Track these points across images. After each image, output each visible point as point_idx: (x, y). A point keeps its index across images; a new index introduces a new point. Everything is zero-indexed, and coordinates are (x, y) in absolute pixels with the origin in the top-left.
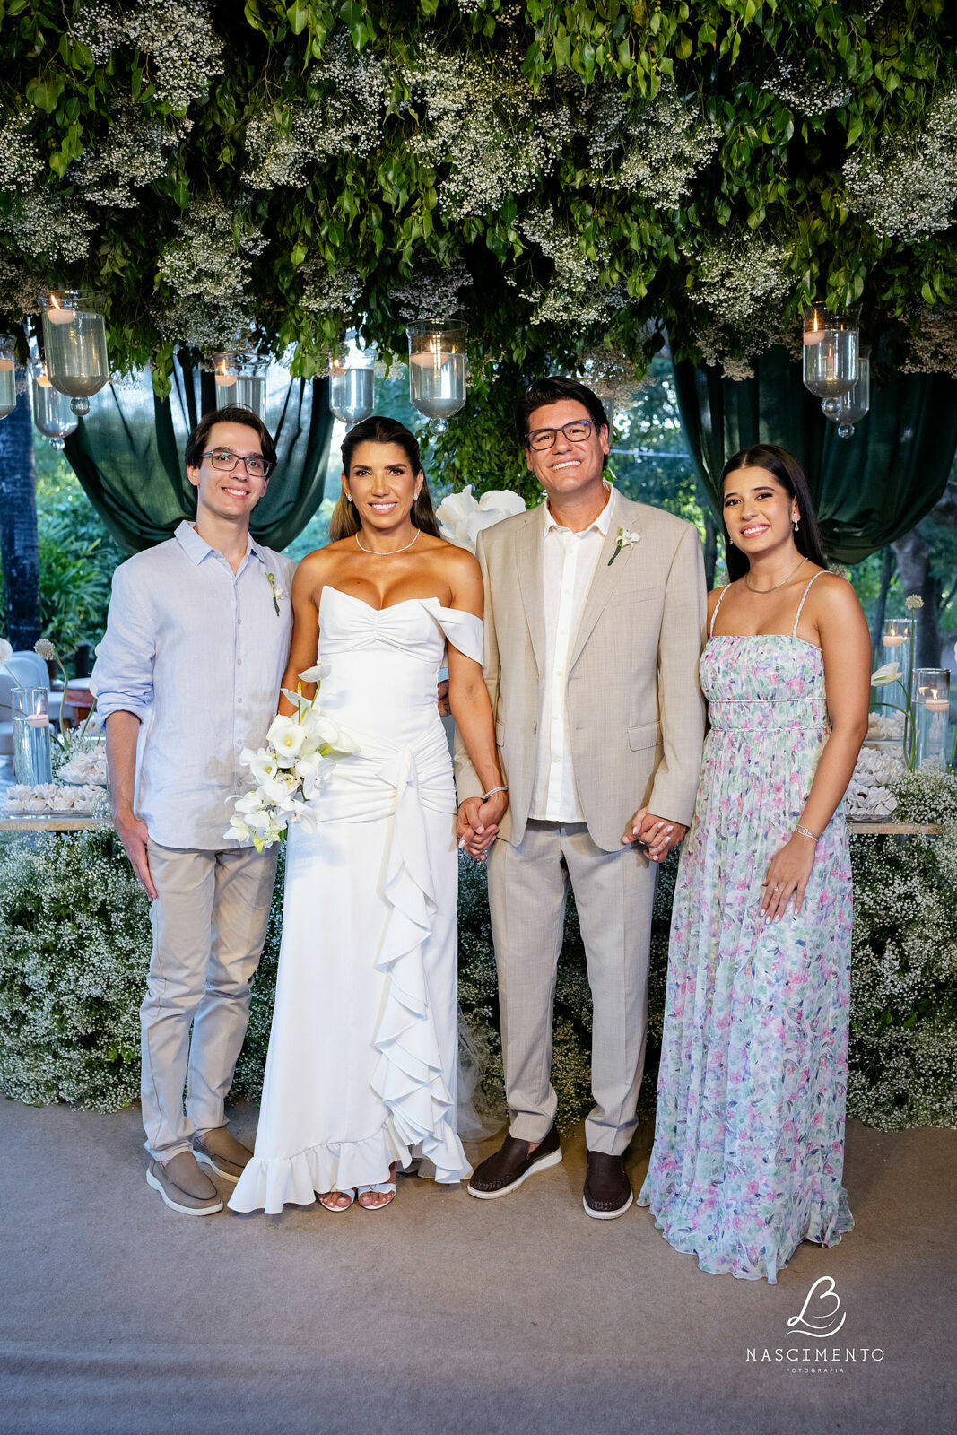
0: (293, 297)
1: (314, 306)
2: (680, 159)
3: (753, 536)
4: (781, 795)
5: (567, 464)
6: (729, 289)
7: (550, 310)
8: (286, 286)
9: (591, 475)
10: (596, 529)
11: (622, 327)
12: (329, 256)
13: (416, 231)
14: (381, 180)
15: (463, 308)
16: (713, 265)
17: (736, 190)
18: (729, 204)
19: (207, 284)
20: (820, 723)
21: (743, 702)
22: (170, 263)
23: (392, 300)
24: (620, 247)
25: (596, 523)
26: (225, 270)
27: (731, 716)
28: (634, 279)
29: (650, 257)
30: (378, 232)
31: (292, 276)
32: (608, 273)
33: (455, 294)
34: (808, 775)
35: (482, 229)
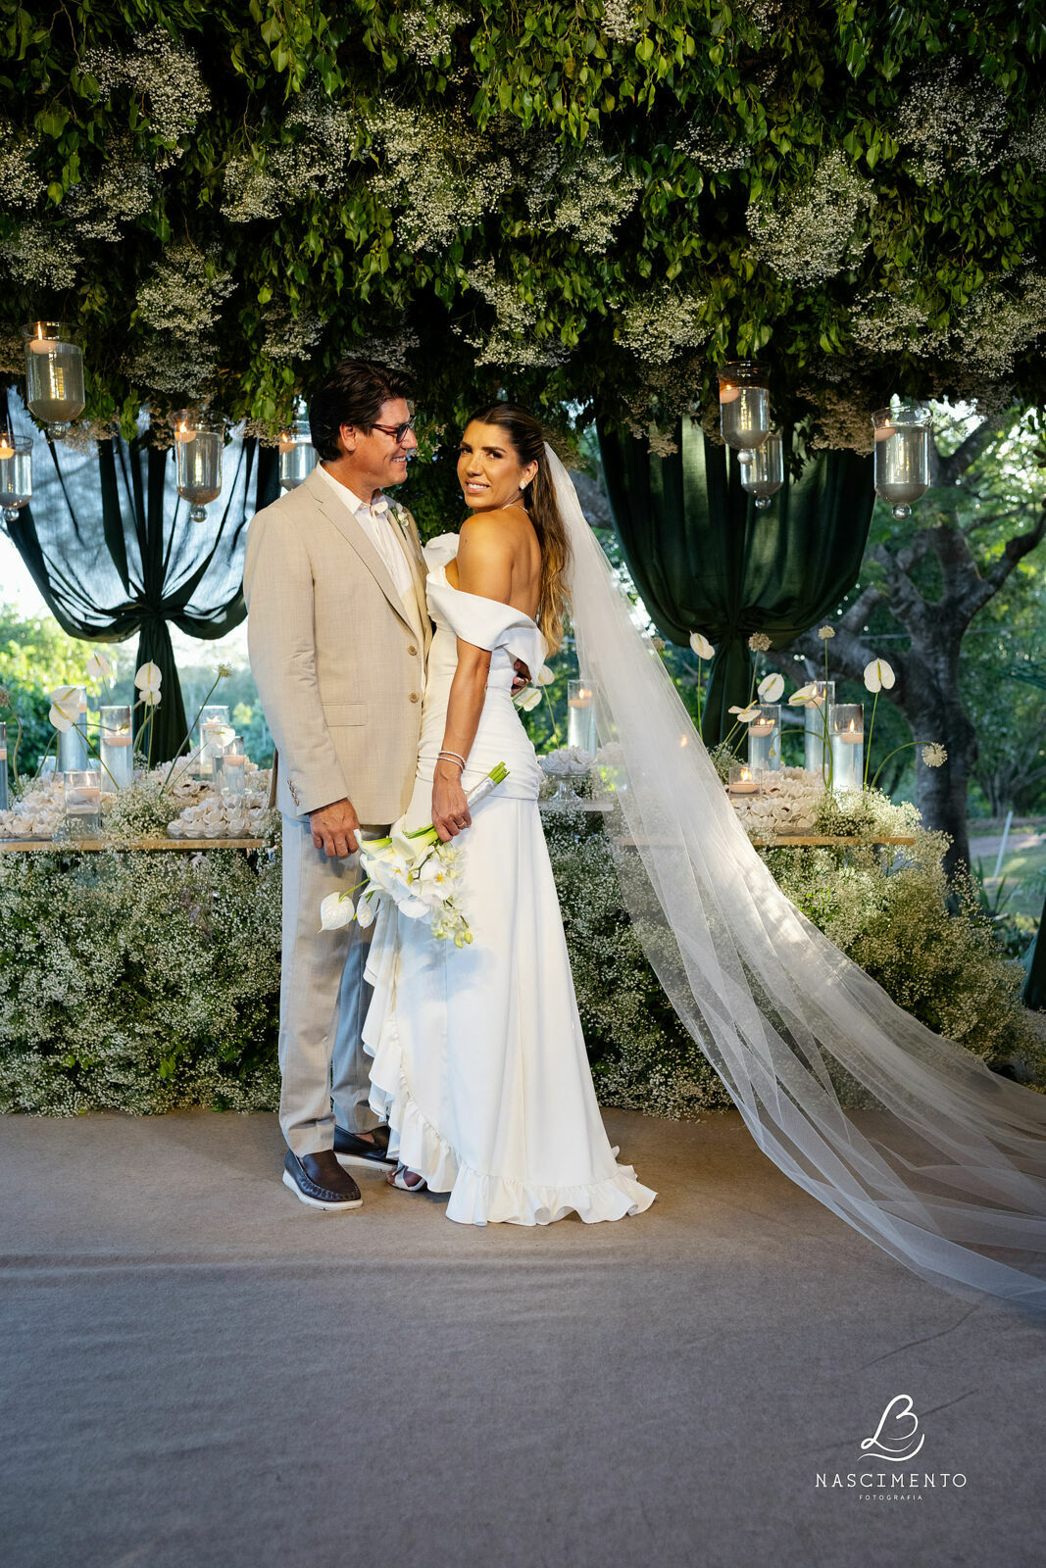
0: (255, 347)
1: (275, 351)
2: (606, 208)
6: (652, 336)
7: (493, 353)
8: (250, 333)
11: (556, 386)
12: (294, 294)
13: (374, 266)
14: (344, 219)
16: (637, 319)
17: (655, 245)
18: (649, 259)
19: (180, 320)
22: (147, 295)
24: (554, 298)
26: (198, 306)
28: (566, 329)
29: (580, 308)
30: (339, 272)
31: (255, 325)
32: (544, 323)
33: (404, 355)
35: (431, 275)
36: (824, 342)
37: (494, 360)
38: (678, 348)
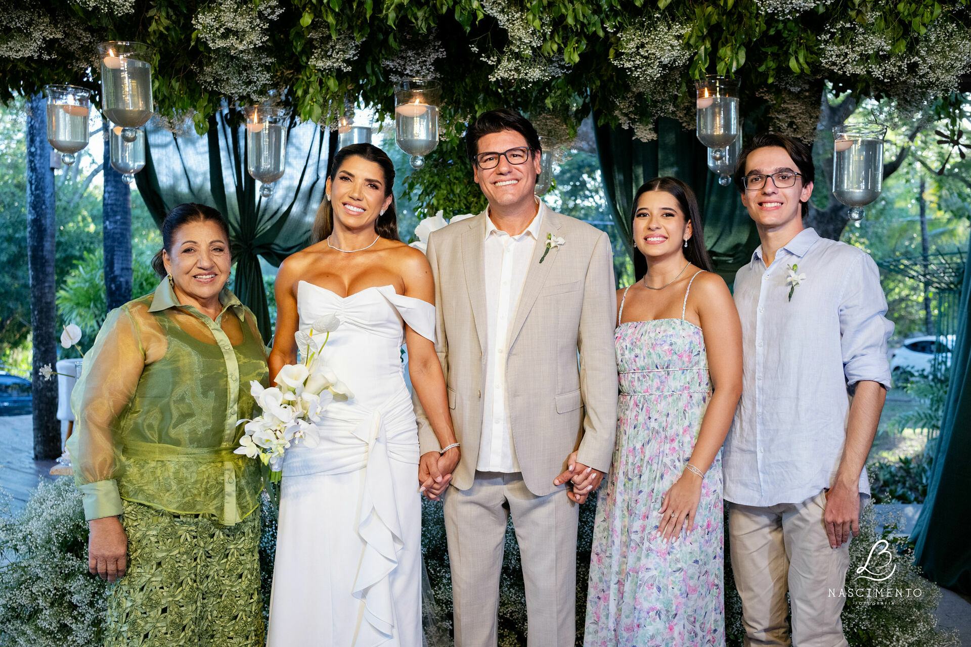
0: (304, 59)
1: (320, 64)
3: (653, 243)
4: (675, 444)
5: (508, 183)
6: (643, 57)
8: (299, 49)
9: (526, 191)
10: (529, 233)
11: (559, 92)
12: (331, 19)
15: (438, 75)
16: (630, 40)
19: (233, 41)
20: (705, 388)
21: (645, 371)
22: (201, 19)
23: (384, 68)
24: (559, 22)
25: (530, 229)
26: (248, 29)
27: (636, 383)
28: (568, 49)
29: (581, 32)
30: (369, 1)
31: (303, 41)
32: (549, 43)
33: (432, 64)
34: (696, 428)
36: (793, 64)
37: (506, 76)
38: (664, 67)
